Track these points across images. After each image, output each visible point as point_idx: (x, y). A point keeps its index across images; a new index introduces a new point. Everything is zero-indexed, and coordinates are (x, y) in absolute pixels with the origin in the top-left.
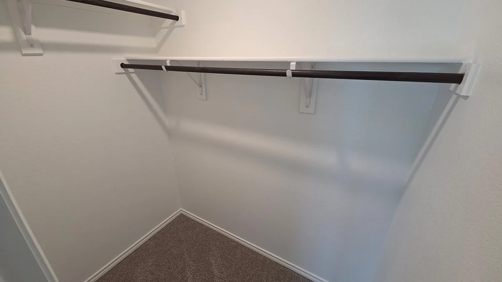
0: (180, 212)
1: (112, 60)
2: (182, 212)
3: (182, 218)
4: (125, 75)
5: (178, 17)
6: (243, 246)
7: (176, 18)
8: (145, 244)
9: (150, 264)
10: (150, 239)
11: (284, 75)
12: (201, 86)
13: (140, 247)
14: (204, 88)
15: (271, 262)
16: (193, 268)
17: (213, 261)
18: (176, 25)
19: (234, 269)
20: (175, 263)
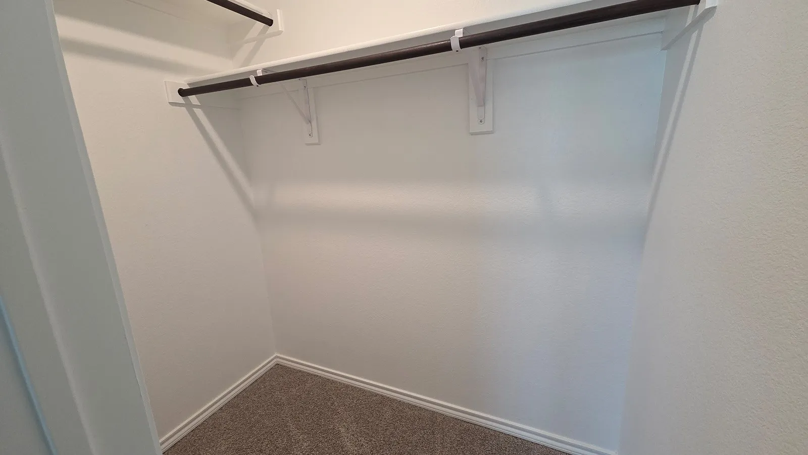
0: (275, 360)
1: (165, 82)
2: (278, 359)
3: (279, 370)
4: (184, 109)
5: (272, 21)
6: (392, 400)
7: (269, 22)
8: (213, 416)
9: (223, 448)
10: (221, 409)
11: (447, 47)
12: (310, 122)
13: (202, 424)
14: (314, 123)
15: (446, 419)
16: (305, 444)
17: (343, 430)
18: (268, 32)
19: (381, 438)
20: (271, 441)
